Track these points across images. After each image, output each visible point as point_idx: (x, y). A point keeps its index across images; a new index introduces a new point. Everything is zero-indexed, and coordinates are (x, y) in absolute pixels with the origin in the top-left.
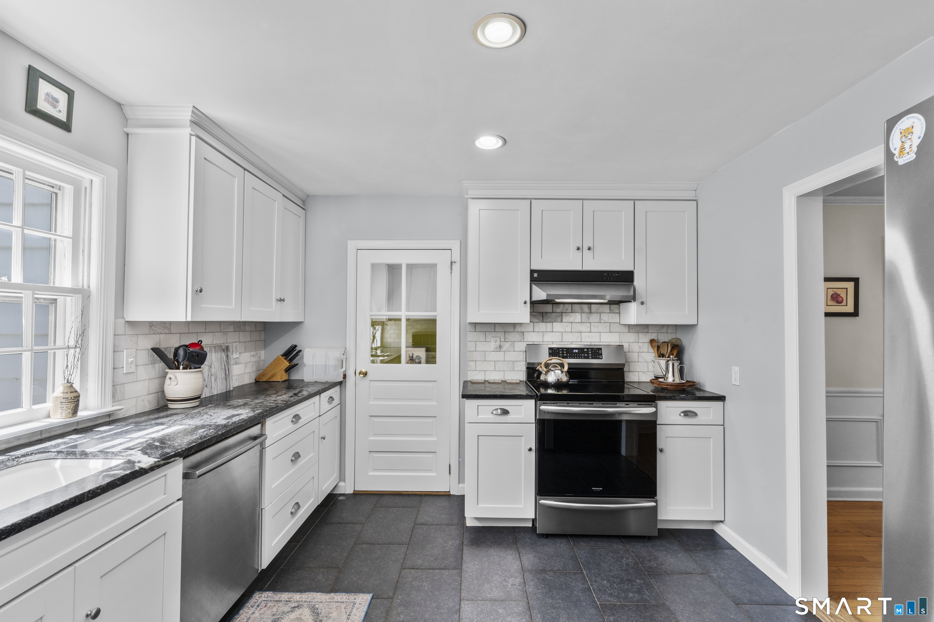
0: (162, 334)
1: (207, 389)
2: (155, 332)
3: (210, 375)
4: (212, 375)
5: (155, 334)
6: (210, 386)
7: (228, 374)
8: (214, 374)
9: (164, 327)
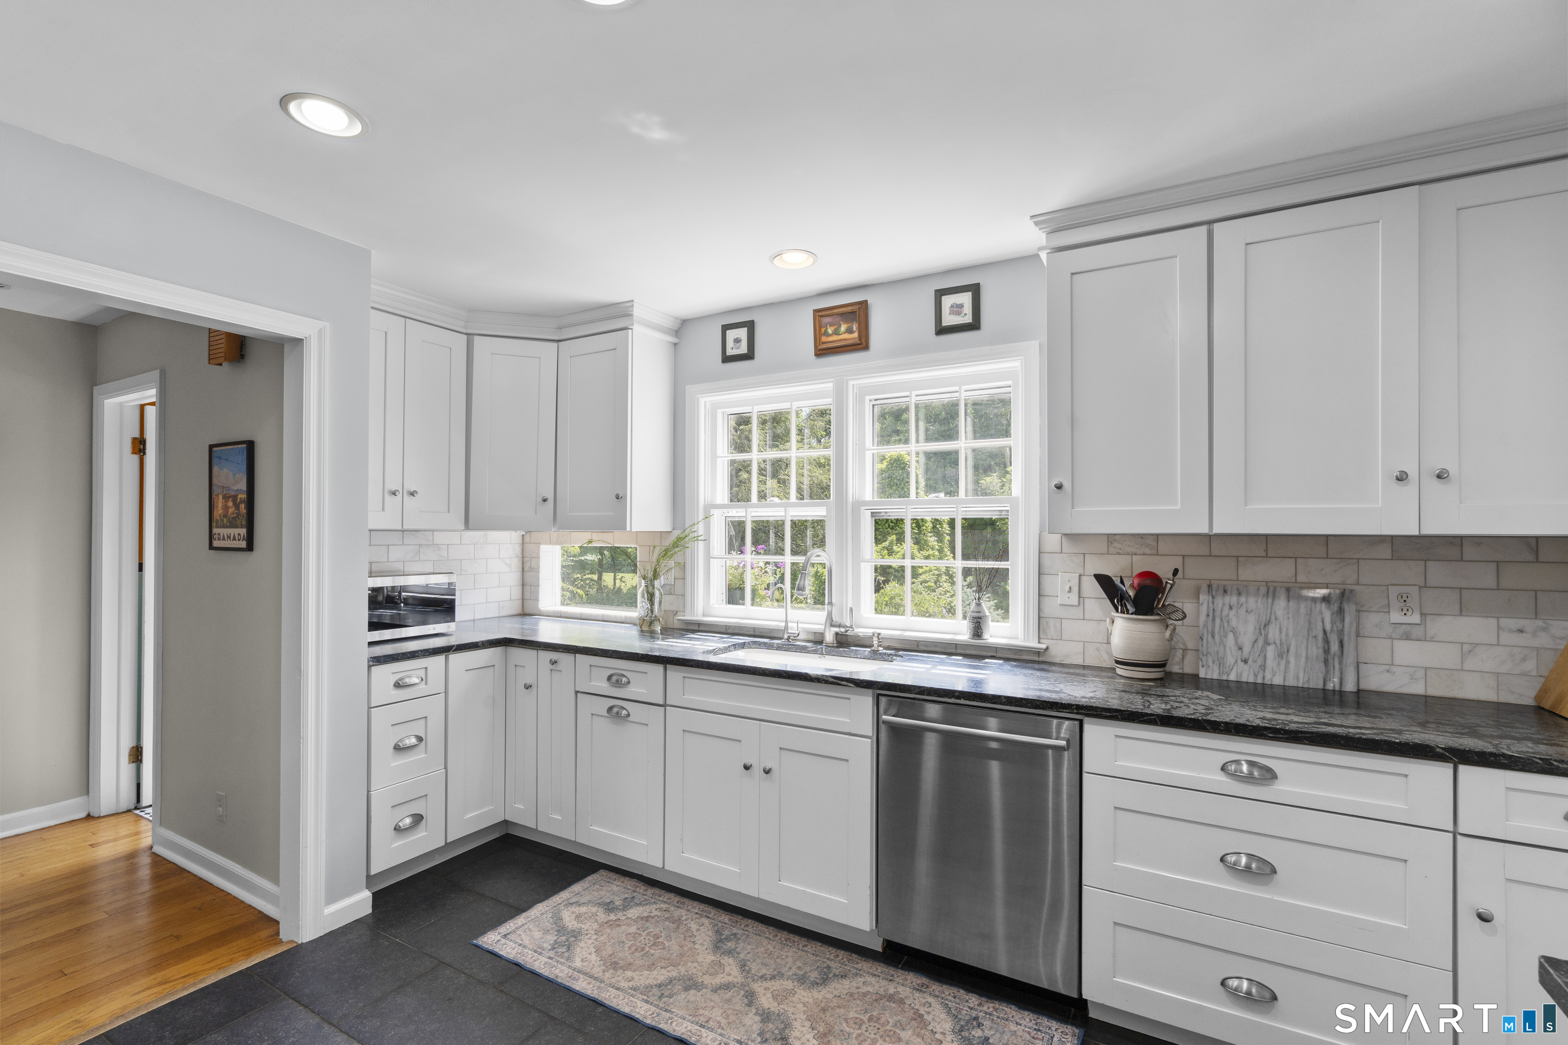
0: (1136, 554)
1: (1246, 667)
2: (1121, 552)
3: (1261, 642)
4: (1267, 643)
5: (1119, 554)
6: (1260, 662)
7: (1338, 653)
8: (1278, 642)
9: (1142, 545)
